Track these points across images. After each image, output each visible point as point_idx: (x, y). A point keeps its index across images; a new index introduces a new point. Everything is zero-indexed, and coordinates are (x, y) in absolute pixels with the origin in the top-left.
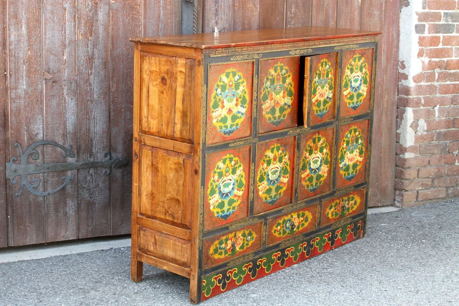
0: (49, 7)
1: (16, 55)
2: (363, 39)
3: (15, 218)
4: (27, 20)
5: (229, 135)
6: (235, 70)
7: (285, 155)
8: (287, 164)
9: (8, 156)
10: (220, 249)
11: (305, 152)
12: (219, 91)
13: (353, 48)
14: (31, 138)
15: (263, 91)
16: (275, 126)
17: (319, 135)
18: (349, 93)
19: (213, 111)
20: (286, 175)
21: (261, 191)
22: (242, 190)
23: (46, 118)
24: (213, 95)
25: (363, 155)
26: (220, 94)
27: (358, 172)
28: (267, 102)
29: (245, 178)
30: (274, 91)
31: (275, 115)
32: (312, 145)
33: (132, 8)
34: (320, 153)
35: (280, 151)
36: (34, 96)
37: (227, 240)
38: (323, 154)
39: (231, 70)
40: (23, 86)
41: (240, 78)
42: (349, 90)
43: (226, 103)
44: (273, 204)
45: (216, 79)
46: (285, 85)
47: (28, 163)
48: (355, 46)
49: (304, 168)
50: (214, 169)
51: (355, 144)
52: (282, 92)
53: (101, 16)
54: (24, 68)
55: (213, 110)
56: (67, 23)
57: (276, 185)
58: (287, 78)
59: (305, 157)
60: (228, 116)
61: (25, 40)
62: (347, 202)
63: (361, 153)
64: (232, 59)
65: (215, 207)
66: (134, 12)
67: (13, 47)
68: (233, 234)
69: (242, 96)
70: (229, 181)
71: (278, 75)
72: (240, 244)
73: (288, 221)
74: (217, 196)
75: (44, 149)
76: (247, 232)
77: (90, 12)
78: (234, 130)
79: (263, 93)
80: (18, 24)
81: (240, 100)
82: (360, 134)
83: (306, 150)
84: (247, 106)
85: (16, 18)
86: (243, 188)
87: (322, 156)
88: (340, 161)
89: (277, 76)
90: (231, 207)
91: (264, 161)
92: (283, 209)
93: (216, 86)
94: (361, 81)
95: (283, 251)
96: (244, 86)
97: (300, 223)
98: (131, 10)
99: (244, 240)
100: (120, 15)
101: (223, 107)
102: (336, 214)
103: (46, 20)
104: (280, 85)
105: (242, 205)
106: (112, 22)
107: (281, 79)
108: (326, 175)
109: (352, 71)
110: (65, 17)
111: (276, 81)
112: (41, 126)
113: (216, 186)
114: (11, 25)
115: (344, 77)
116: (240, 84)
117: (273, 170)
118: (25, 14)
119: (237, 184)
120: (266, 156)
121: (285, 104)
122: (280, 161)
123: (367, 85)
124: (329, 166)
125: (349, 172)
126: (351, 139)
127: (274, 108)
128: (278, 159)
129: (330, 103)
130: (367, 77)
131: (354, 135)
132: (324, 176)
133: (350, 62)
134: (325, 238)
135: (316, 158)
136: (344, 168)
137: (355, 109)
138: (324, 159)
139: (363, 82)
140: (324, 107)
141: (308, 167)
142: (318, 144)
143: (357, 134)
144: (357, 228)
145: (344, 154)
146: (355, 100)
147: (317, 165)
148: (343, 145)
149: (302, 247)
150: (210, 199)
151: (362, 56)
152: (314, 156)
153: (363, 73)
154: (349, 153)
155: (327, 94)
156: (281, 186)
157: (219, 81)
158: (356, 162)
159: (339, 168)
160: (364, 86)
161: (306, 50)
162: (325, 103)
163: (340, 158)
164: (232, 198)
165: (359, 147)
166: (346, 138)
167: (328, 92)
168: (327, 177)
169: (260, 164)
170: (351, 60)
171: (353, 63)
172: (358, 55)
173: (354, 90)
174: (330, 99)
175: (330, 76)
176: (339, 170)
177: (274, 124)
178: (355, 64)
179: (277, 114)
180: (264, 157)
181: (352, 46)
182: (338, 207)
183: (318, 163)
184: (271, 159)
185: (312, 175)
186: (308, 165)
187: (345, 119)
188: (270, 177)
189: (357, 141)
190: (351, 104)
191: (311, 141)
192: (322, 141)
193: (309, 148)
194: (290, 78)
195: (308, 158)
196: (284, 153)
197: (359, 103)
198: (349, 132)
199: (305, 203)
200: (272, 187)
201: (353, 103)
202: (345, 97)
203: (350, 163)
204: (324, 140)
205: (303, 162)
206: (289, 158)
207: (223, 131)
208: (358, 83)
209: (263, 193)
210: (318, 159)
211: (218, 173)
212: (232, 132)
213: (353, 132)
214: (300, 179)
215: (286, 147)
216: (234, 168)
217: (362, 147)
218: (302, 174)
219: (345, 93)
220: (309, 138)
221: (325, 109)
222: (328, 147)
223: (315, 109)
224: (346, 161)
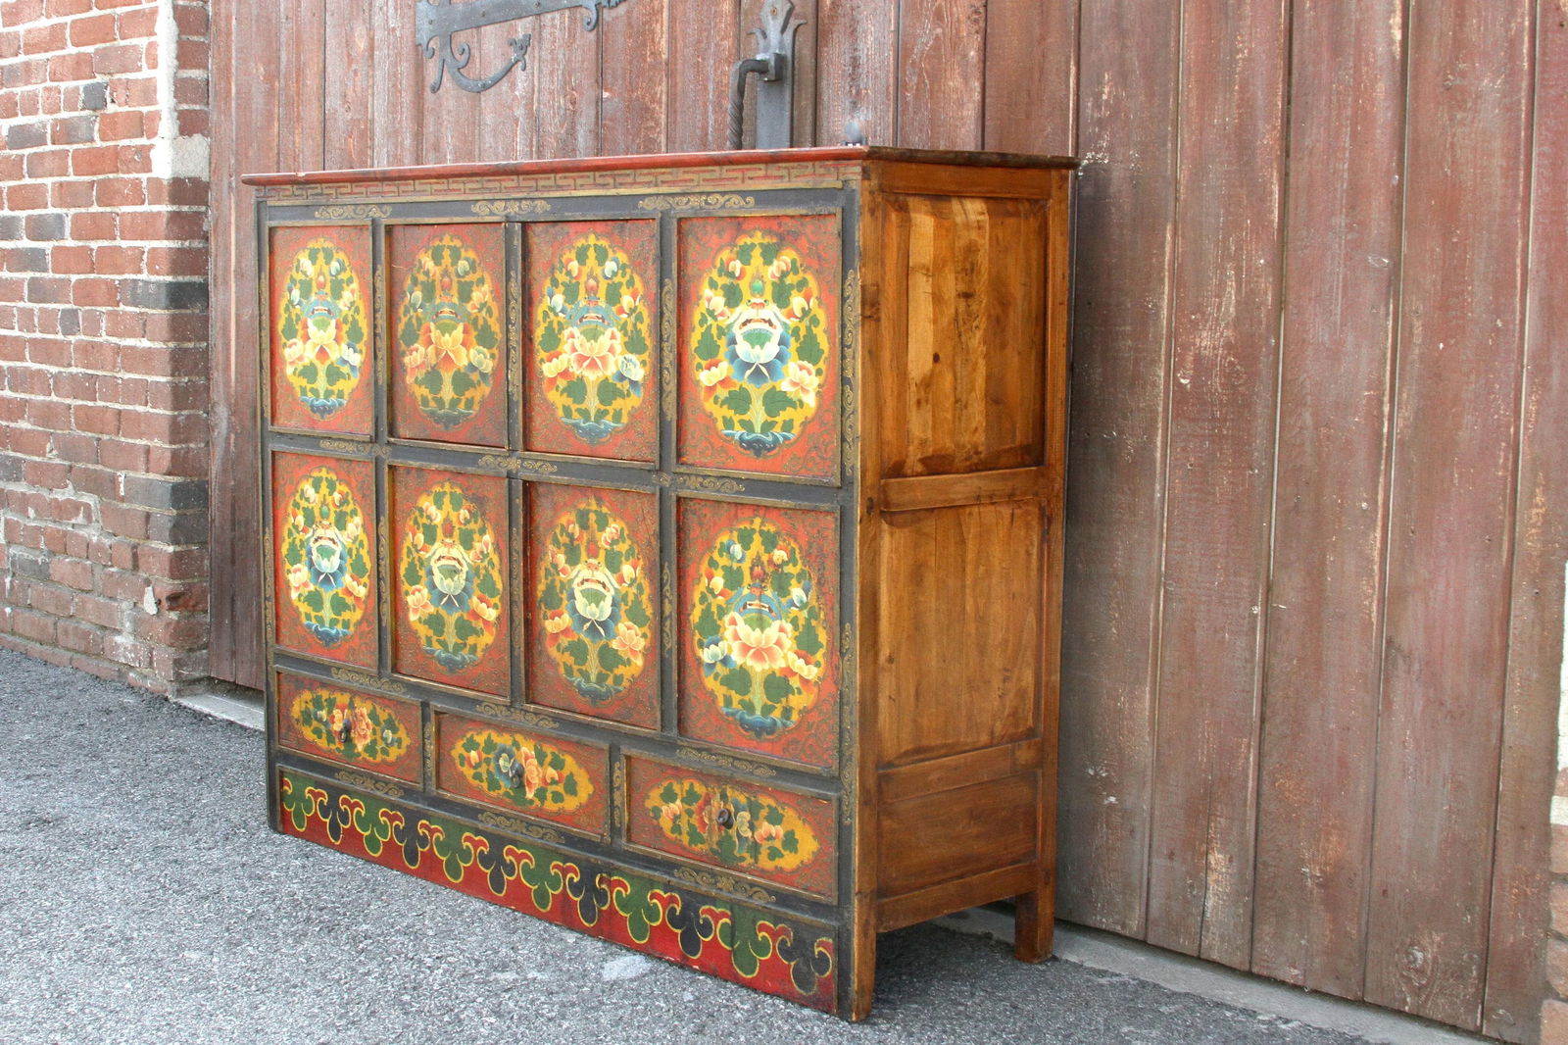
2: (776, 173)
5: (322, 417)
6: (328, 245)
7: (482, 532)
8: (491, 562)
10: (316, 718)
11: (551, 547)
12: (296, 294)
13: (723, 206)
15: (405, 316)
16: (440, 427)
17: (599, 505)
18: (724, 382)
19: (284, 345)
20: (493, 597)
21: (417, 611)
22: (365, 585)
24: (283, 304)
25: (819, 656)
26: (299, 303)
27: (795, 717)
28: (417, 350)
29: (368, 553)
30: (434, 321)
31: (441, 394)
32: (576, 530)
34: (608, 573)
35: (463, 513)
37: (331, 704)
38: (621, 580)
39: (321, 243)
41: (343, 269)
42: (723, 369)
43: (312, 330)
44: (451, 670)
45: (288, 263)
46: (469, 307)
48: (735, 199)
49: (553, 601)
50: (294, 493)
51: (769, 592)
52: (460, 328)
55: (283, 340)
57: (456, 615)
58: (475, 288)
59: (555, 566)
60: (317, 364)
62: (745, 814)
63: (806, 647)
64: (317, 215)
65: (302, 599)
68: (346, 698)
69: (348, 318)
70: (331, 544)
71: (445, 273)
72: (365, 737)
73: (504, 752)
74: (304, 571)
76: (382, 714)
78: (334, 405)
79: (404, 321)
81: (346, 328)
82: (792, 560)
83: (556, 542)
84: (363, 350)
86: (366, 580)
87: (617, 586)
88: (697, 637)
89: (443, 276)
90: (340, 618)
91: (416, 522)
92: (480, 702)
93: (288, 282)
94: (782, 342)
95: (496, 844)
96: (353, 292)
97: (543, 781)
99: (375, 731)
101: (306, 338)
102: (693, 833)
104: (453, 305)
107: (455, 286)
108: (640, 662)
109: (733, 297)
111: (438, 291)
113: (302, 544)
115: (697, 317)
116: (345, 285)
117: (442, 562)
119: (349, 561)
120: (421, 510)
121: (472, 367)
122: (467, 542)
123: (822, 365)
124: (649, 635)
125: (746, 698)
126: (752, 569)
127: (438, 373)
128: (456, 533)
129: (635, 400)
130: (815, 330)
131: (765, 558)
132: (629, 662)
133: (722, 264)
134: (655, 901)
135: (593, 581)
136: (719, 668)
137: (758, 453)
138: (624, 598)
139: (798, 350)
140: (603, 408)
141: (565, 602)
142: (598, 534)
143: (779, 555)
144: (814, 959)
145: (716, 617)
146: (757, 414)
147: (601, 611)
148: (710, 577)
149: (564, 877)
150: (289, 571)
151: (784, 240)
152: (586, 573)
153: (791, 315)
154: (746, 621)
155: (616, 362)
156: (474, 623)
157: (294, 270)
158: (782, 670)
159: (699, 660)
160: (801, 368)
161: (528, 202)
162: (607, 391)
163: (701, 627)
164: (341, 595)
165: (792, 616)
166: (721, 556)
167: (621, 358)
168: (645, 671)
169: (407, 529)
170: (725, 255)
171: (736, 266)
172: (758, 238)
173: (748, 372)
174: (633, 383)
175: (627, 301)
176: (698, 670)
177: (438, 419)
178: (750, 270)
179: (447, 392)
180: (417, 513)
181: (722, 200)
182: (701, 809)
183: (602, 603)
184: (436, 526)
185: (582, 636)
186: (564, 596)
187: (705, 477)
188: (437, 577)
189: (782, 590)
190: (737, 426)
191: (573, 517)
192: (613, 528)
193: (564, 539)
194: (486, 287)
195: (564, 571)
196: (476, 522)
197: (777, 431)
198: (735, 534)
199: (555, 722)
200: (443, 612)
201: (748, 426)
202: (703, 394)
203: (749, 662)
204: (622, 530)
205: (546, 577)
206: (497, 545)
207: (308, 401)
208: (769, 351)
209: (420, 620)
210: (600, 588)
211: (304, 509)
212: (330, 410)
213: (757, 544)
214: (540, 635)
215: (482, 505)
216: (341, 511)
217: (813, 622)
218: (545, 617)
219: (706, 378)
220: (562, 500)
221: (608, 412)
222: (641, 562)
223: (558, 399)
224: (729, 647)
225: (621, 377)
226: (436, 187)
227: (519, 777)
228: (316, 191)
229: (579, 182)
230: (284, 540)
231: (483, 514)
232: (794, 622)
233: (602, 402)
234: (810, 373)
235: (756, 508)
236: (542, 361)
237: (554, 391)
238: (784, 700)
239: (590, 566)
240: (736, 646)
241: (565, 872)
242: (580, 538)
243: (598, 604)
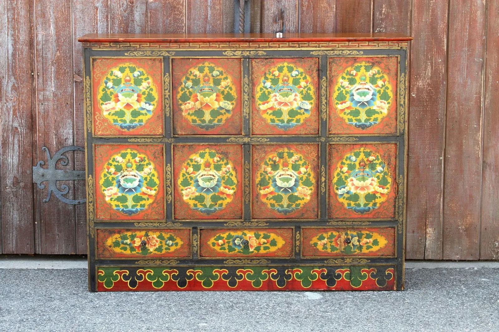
0: (79, 6)
1: (44, 55)
2: (373, 44)
3: (42, 225)
4: (56, 19)
5: (128, 130)
6: (132, 66)
7: (227, 164)
8: (231, 175)
9: (35, 160)
10: (123, 243)
11: (263, 166)
12: (110, 84)
13: (349, 54)
14: (61, 143)
15: (182, 90)
16: (204, 129)
17: (289, 150)
18: (348, 108)
19: (102, 104)
20: (231, 186)
21: (187, 196)
22: (155, 190)
23: (76, 123)
24: (101, 88)
25: (388, 186)
26: (112, 88)
27: (378, 205)
28: (189, 103)
29: (157, 178)
30: (199, 92)
31: (204, 118)
32: (277, 159)
33: (173, 8)
34: (293, 171)
35: (216, 159)
36: (63, 99)
37: (133, 237)
38: (300, 173)
39: (127, 64)
40: (51, 87)
41: (142, 74)
42: (348, 104)
43: (121, 97)
44: (208, 214)
45: (105, 72)
46: (219, 87)
47: (56, 168)
48: (355, 52)
49: (264, 183)
50: (108, 160)
51: (367, 170)
52: (215, 94)
53: (138, 16)
54: (53, 70)
55: (101, 102)
56: (99, 23)
57: (211, 195)
58: (222, 80)
59: (266, 172)
60: (125, 110)
61: (54, 40)
62: (357, 238)
63: (383, 183)
64: (126, 54)
65: (113, 200)
66: (176, 13)
67: (40, 47)
68: (143, 233)
69: (147, 93)
70: (133, 177)
71: (206, 76)
72: (155, 245)
73: (238, 237)
74: (114, 189)
75: (74, 155)
76: (166, 236)
77: (125, 11)
78: (136, 126)
79: (181, 93)
80: (46, 23)
81: (144, 96)
82: (377, 158)
83: (266, 164)
84: (156, 104)
85: (44, 17)
86: (156, 188)
87: (297, 175)
88: (336, 186)
89: (204, 76)
90: (139, 204)
91: (188, 164)
92: (226, 223)
93: (105, 79)
94: (373, 95)
95: (233, 270)
96: (149, 83)
97: (260, 244)
98: (172, 10)
99: (161, 242)
100: (160, 16)
101: (118, 100)
102: (333, 248)
103: (76, 19)
104: (211, 87)
105: (155, 205)
106: (150, 23)
107: (211, 80)
108: (309, 198)
109: (352, 81)
110: (97, 17)
111: (202, 82)
112: (71, 131)
113: (113, 179)
114: (38, 24)
115: (336, 88)
116: (143, 81)
117: (204, 177)
118: (54, 13)
119: (145, 182)
120: (191, 160)
121: (221, 108)
122: (218, 168)
123: (389, 101)
124: (313, 189)
125: (357, 202)
126: (360, 163)
127: (202, 111)
128: (212, 166)
129: (307, 115)
130: (387, 91)
131: (365, 160)
132: (303, 199)
133: (348, 71)
134: (315, 273)
135: (285, 175)
136: (345, 195)
137: (363, 128)
138: (301, 179)
139: (380, 97)
140: (290, 118)
141: (271, 183)
142: (288, 160)
143: (371, 158)
144: (385, 276)
145: (344, 179)
146: (363, 117)
147: (290, 184)
148: (341, 168)
149: (269, 274)
150: (104, 190)
151: (373, 65)
152: (282, 172)
153: (378, 86)
154: (357, 180)
155: (298, 104)
156: (221, 196)
157: (109, 74)
158: (372, 192)
159: (336, 194)
160: (381, 102)
161: (254, 52)
162: (292, 113)
163: (337, 183)
164: (139, 195)
165: (377, 175)
166: (347, 161)
167: (300, 102)
168: (311, 200)
169: (183, 167)
170: (349, 69)
171: (354, 72)
172: (363, 64)
173: (359, 104)
174: (306, 110)
175: (303, 83)
176: (336, 197)
177: (202, 127)
178: (359, 74)
179: (207, 117)
180: (189, 161)
181: (349, 52)
182: (336, 240)
183: (290, 181)
184: (200, 165)
185: (280, 193)
186: (271, 181)
187: (341, 137)
188: (201, 183)
189: (373, 168)
190: (354, 121)
191: (275, 154)
192: (295, 157)
193: (271, 162)
194: (229, 80)
195: (270, 173)
196: (223, 161)
197: (371, 121)
198: (353, 154)
200: (205, 195)
201: (359, 121)
202: (339, 112)
203: (358, 191)
204: (301, 157)
205: (261, 176)
206: (235, 168)
207: (118, 125)
208: (369, 97)
209: (190, 199)
210: (289, 177)
211: (115, 165)
212: (134, 127)
213: (362, 156)
214: (257, 195)
215: (226, 155)
216: (140, 164)
217: (386, 176)
218: (260, 189)
219: (340, 107)
220: (269, 150)
221: (293, 120)
222: (310, 166)
223: (268, 117)
224: (350, 188)
225: (300, 108)
226: (202, 45)
227: (246, 245)
228: (126, 45)
229: (281, 45)
230: (101, 178)
231: (227, 158)
232: (378, 177)
234: (385, 103)
235: (362, 145)
236: (259, 104)
237: (266, 114)
238: (373, 201)
239: (284, 170)
240: (353, 187)
241: (269, 272)
242: (279, 161)
243: (288, 182)
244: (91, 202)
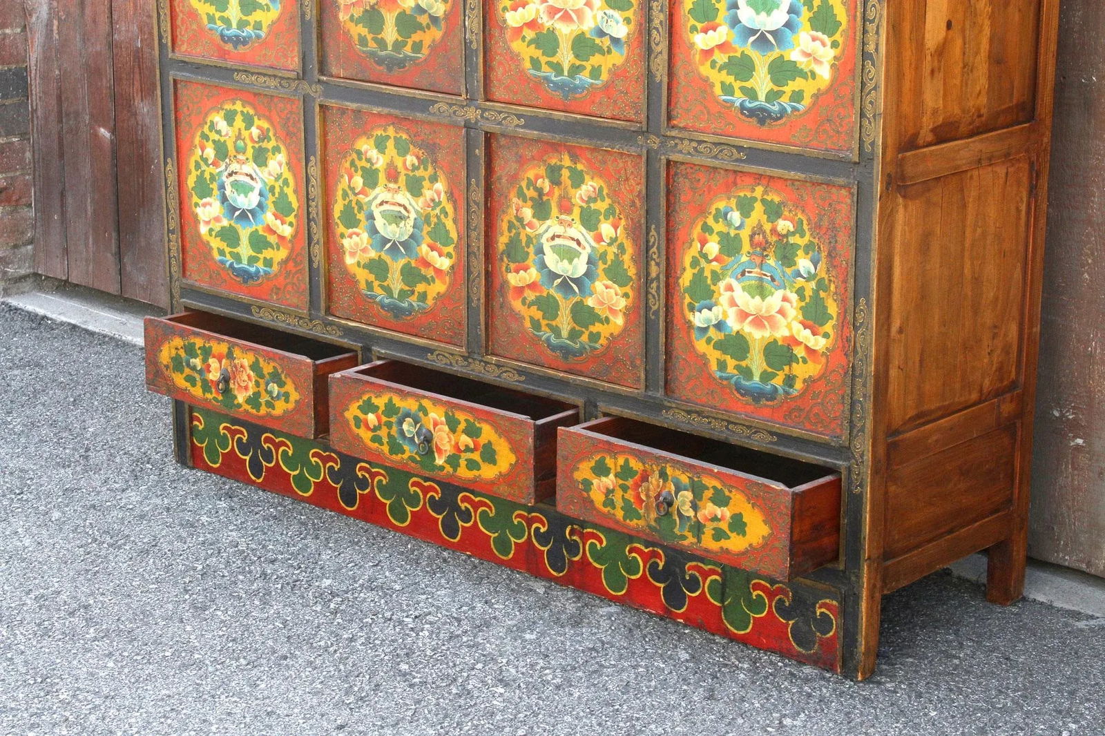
5: (236, 48)
7: (433, 179)
8: (444, 211)
11: (515, 200)
16: (383, 69)
17: (574, 161)
18: (722, 47)
20: (444, 245)
21: (351, 254)
22: (291, 224)
25: (828, 327)
27: (799, 385)
29: (294, 191)
31: (383, 35)
32: (546, 185)
34: (584, 231)
35: (411, 159)
38: (599, 239)
42: (722, 33)
44: (396, 316)
49: (516, 254)
50: (201, 125)
51: (771, 261)
57: (402, 262)
59: (520, 220)
63: (813, 317)
65: (214, 233)
70: (248, 180)
74: (216, 206)
78: (250, 37)
82: (799, 231)
83: (521, 195)
86: (292, 218)
87: (594, 244)
88: (687, 300)
90: (261, 256)
91: (353, 163)
92: (432, 351)
94: (792, 11)
108: (620, 321)
113: (213, 177)
117: (385, 207)
119: (271, 199)
120: (359, 153)
121: (420, 10)
122: (415, 188)
123: (837, 37)
124: (631, 294)
125: (743, 364)
126: (752, 237)
127: (379, 13)
128: (402, 179)
129: (617, 57)
131: (767, 227)
132: (607, 320)
134: (634, 555)
135: (565, 238)
136: (712, 333)
137: (762, 122)
138: (603, 256)
139: (810, 20)
140: (578, 63)
141: (532, 256)
142: (572, 191)
143: (784, 225)
144: (815, 619)
145: (709, 281)
146: (762, 82)
147: (575, 268)
148: (703, 242)
149: (529, 527)
150: (197, 205)
152: (558, 229)
154: (744, 289)
155: (595, 17)
156: (423, 271)
158: (785, 338)
159: (689, 325)
160: (814, 39)
162: (582, 46)
163: (692, 290)
164: (261, 233)
165: (797, 286)
166: (717, 222)
167: (600, 14)
168: (626, 330)
169: (343, 172)
173: (752, 39)
174: (615, 41)
176: (688, 334)
177: (380, 61)
179: (390, 33)
180: (354, 156)
183: (576, 260)
184: (377, 170)
185: (552, 291)
186: (531, 250)
187: (700, 142)
188: (379, 223)
189: (787, 258)
190: (738, 93)
191: (542, 170)
192: (589, 186)
193: (531, 193)
195: (530, 225)
196: (426, 169)
197: (784, 100)
198: (733, 202)
199: (520, 375)
200: (387, 258)
201: (751, 93)
202: (697, 57)
203: (747, 328)
204: (601, 189)
205: (510, 230)
206: (452, 194)
207: (217, 30)
208: (777, 19)
209: (358, 264)
210: (574, 245)
211: (214, 141)
212: (245, 42)
213: (758, 212)
214: (502, 287)
215: (433, 153)
216: (260, 147)
217: (822, 294)
218: (508, 270)
219: (702, 41)
220: (528, 154)
221: (584, 68)
222: (623, 222)
223: (524, 50)
224: (725, 313)
225: (601, 33)
230: (190, 173)
231: (435, 161)
232: (800, 292)
233: (577, 56)
234: (824, 44)
235: (759, 178)
236: (505, 9)
237: (520, 41)
238: (786, 368)
239: (561, 222)
240: (732, 312)
241: (530, 522)
242: (550, 193)
243: (571, 261)
244: (173, 232)
